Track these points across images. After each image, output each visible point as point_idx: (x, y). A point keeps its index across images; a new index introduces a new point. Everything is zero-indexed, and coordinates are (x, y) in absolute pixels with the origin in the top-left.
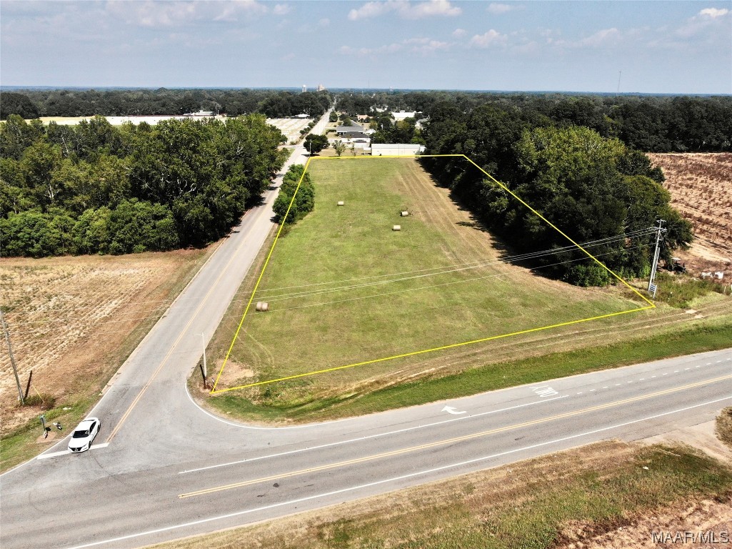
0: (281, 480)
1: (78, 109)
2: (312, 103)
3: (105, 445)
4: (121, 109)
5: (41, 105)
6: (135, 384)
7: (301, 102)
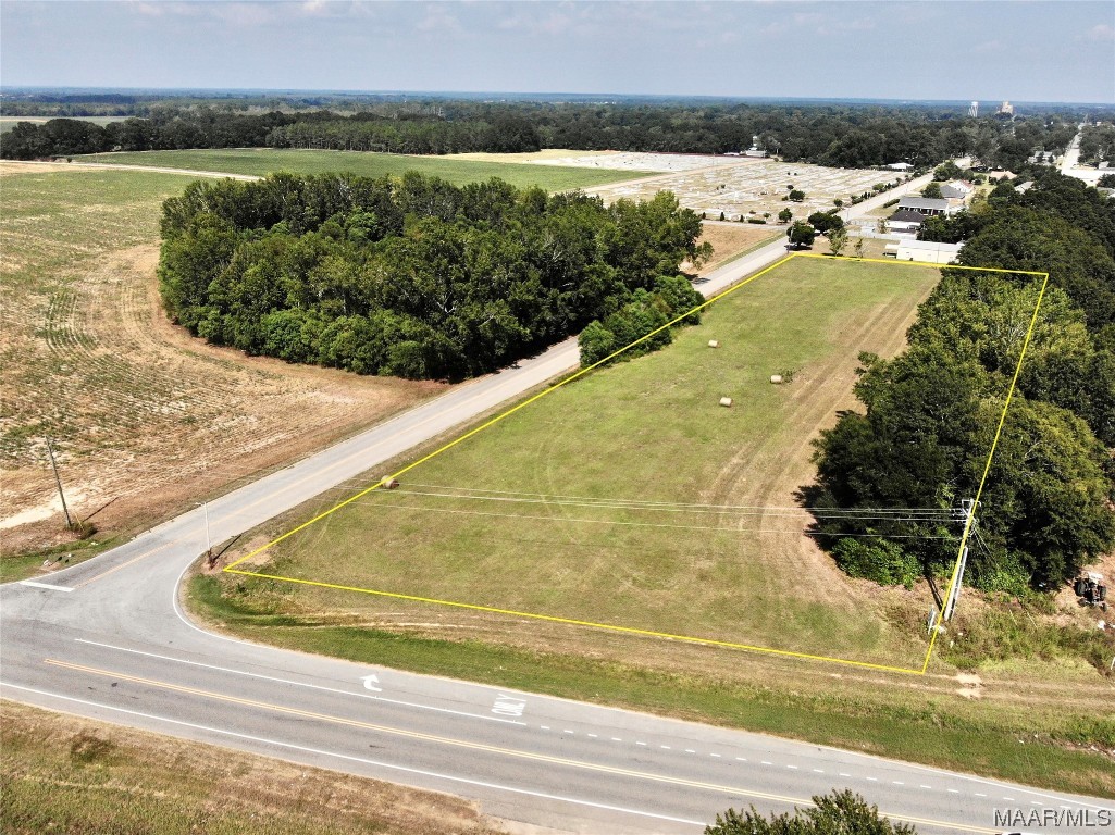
0: (124, 682)
1: (589, 139)
2: (922, 146)
3: (69, 590)
4: (643, 141)
5: (547, 131)
6: (167, 538)
7: (903, 143)
